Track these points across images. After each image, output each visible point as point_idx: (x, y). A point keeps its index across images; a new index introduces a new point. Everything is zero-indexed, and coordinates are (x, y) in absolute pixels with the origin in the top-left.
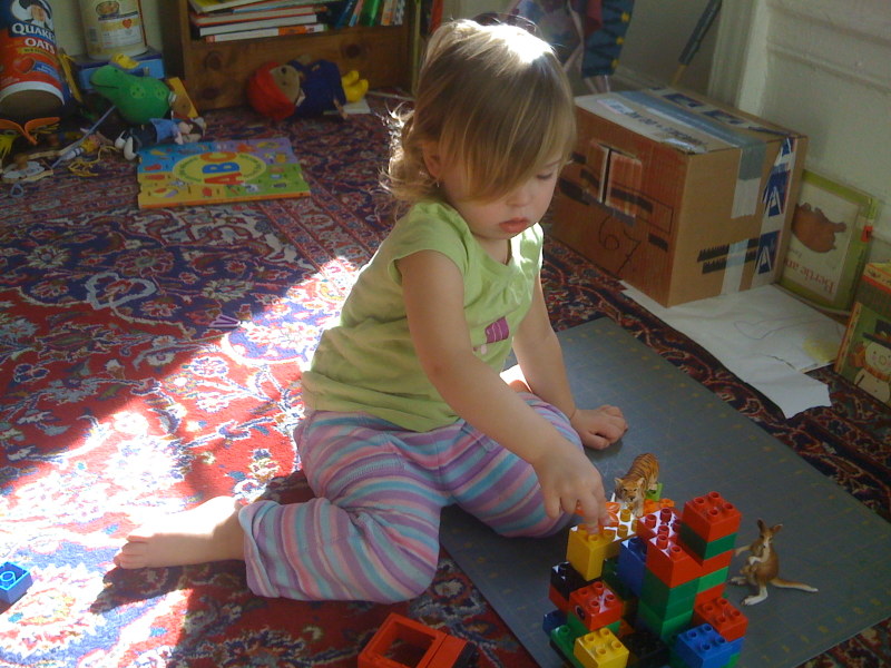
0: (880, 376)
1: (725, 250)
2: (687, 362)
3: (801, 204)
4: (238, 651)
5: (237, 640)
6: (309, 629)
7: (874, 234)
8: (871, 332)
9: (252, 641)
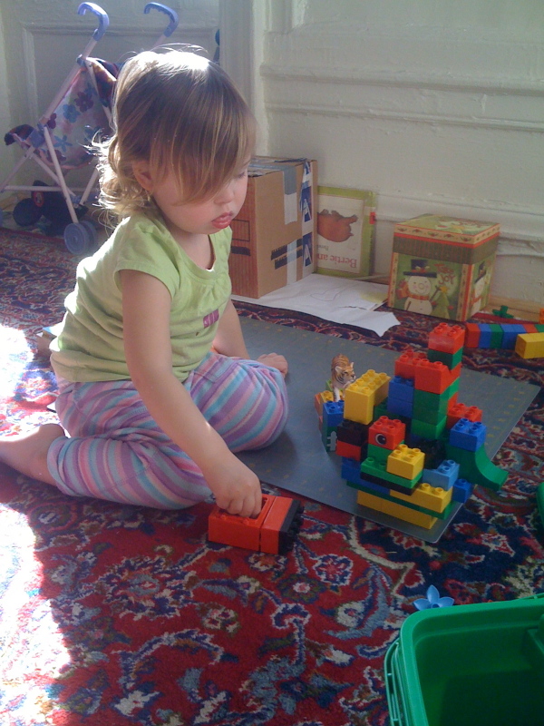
0: (422, 298)
1: (284, 250)
2: (296, 324)
3: (320, 211)
4: (115, 581)
5: (108, 574)
6: (159, 548)
7: (377, 218)
8: (409, 270)
9: (121, 571)
